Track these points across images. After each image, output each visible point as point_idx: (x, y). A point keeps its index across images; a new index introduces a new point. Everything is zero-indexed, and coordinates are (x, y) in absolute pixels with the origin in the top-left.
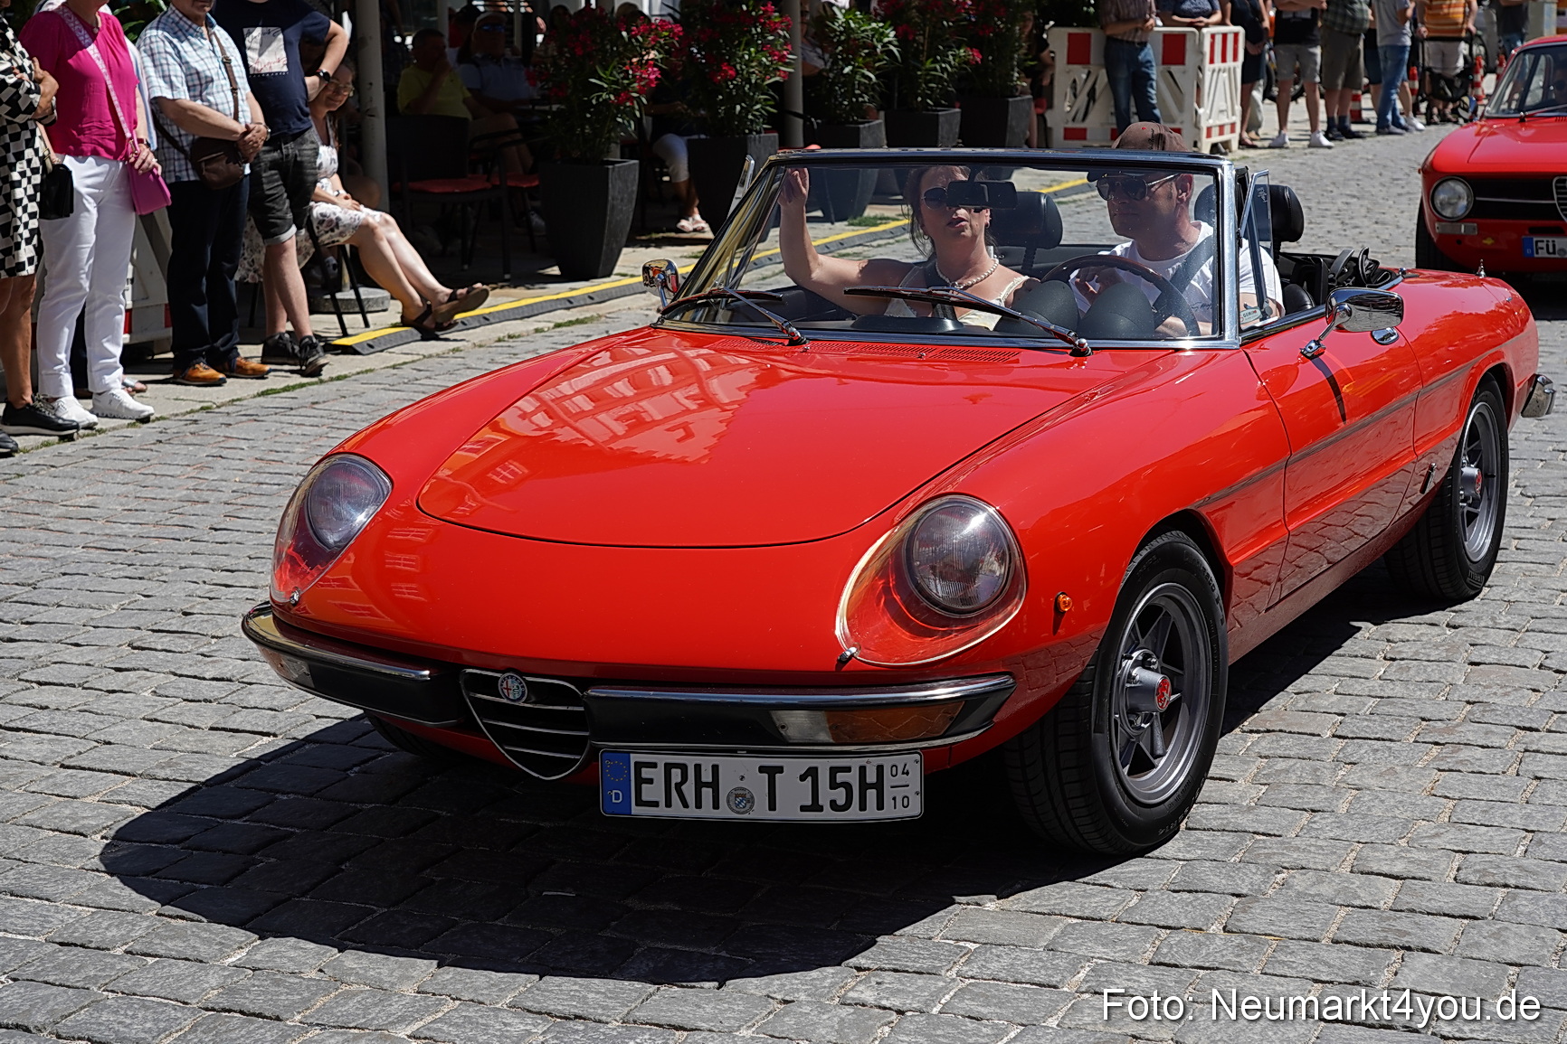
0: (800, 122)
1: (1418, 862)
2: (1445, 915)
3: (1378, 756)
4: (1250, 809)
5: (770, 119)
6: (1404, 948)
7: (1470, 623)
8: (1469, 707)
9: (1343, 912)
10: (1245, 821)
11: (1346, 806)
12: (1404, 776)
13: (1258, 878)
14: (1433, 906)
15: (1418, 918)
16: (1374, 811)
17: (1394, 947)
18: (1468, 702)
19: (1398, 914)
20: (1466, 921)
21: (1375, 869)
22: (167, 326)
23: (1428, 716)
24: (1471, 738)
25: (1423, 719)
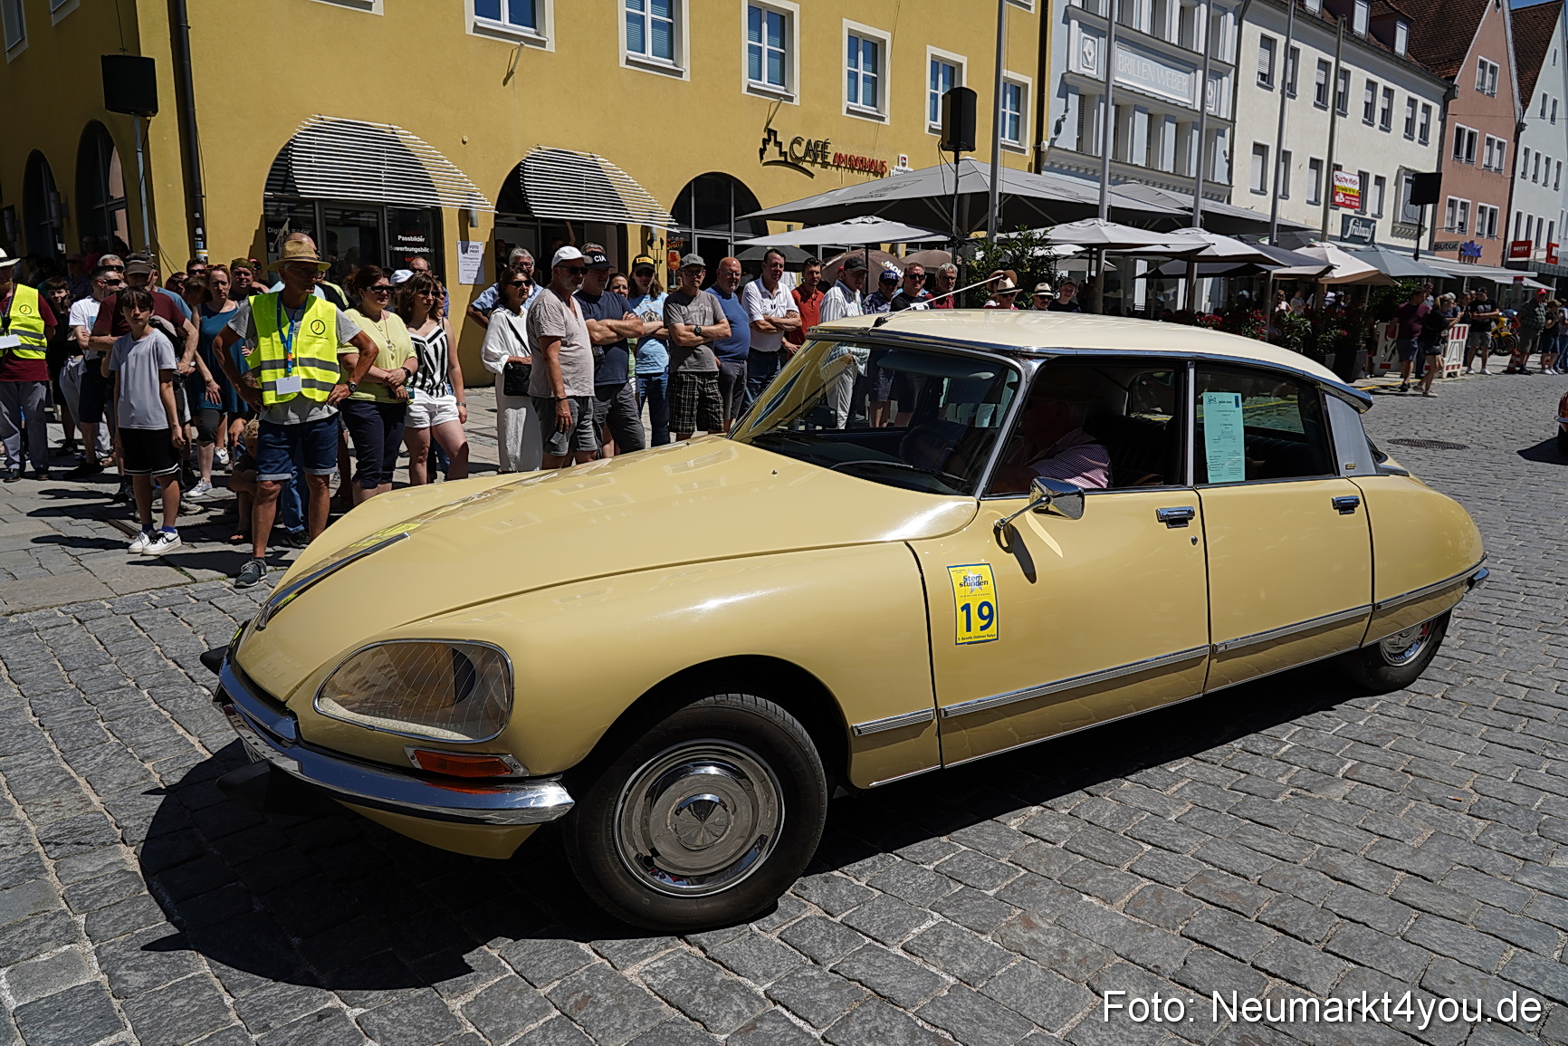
1: (1538, 682)
2: (1551, 706)
4: (1456, 649)
6: (1529, 717)
9: (1500, 698)
10: (1453, 654)
11: (1503, 654)
12: (1532, 645)
13: (1458, 678)
14: (1545, 702)
15: (1536, 705)
16: (1516, 658)
17: (1525, 716)
19: (1528, 703)
21: (1516, 682)
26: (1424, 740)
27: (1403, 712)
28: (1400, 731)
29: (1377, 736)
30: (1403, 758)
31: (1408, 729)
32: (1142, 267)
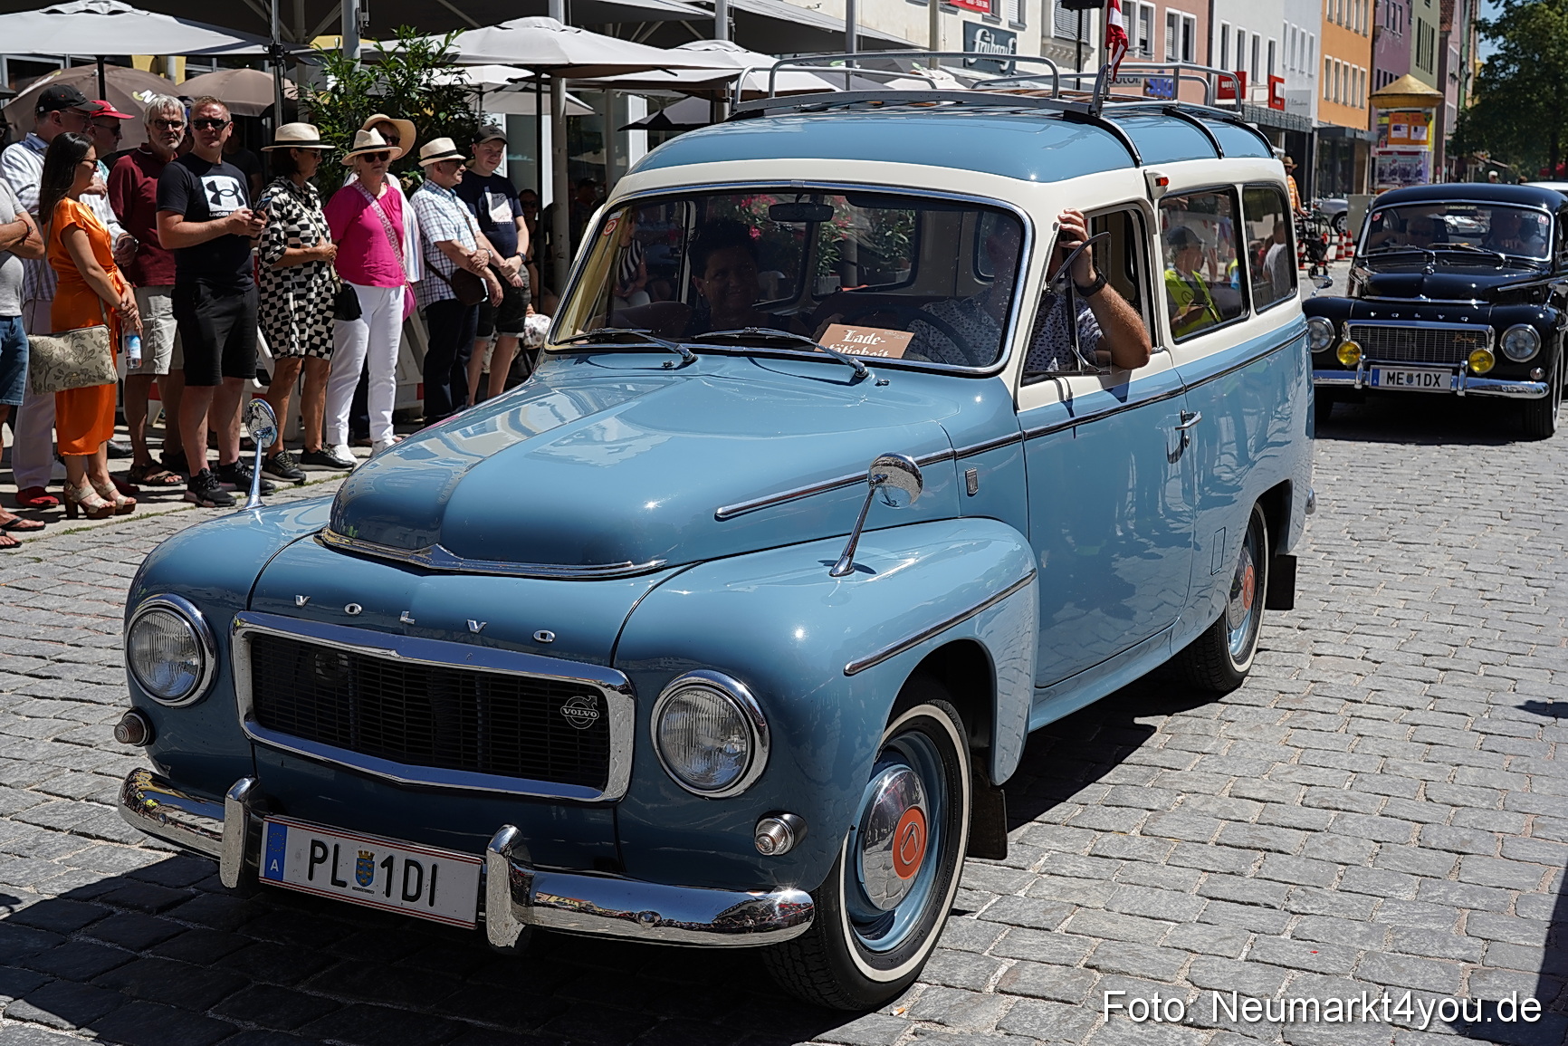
0: (855, 268)
1: (1277, 791)
2: (1295, 828)
3: (1249, 716)
4: (1159, 750)
5: (834, 265)
6: (1265, 850)
7: (1314, 626)
8: (1312, 685)
9: (1224, 823)
11: (1226, 750)
12: (1267, 731)
13: (1164, 799)
14: (1286, 822)
15: (1275, 829)
16: (1245, 754)
17: (1258, 849)
18: (1312, 682)
19: (1262, 826)
20: (1309, 833)
21: (1246, 795)
22: (418, 399)
23: (1284, 690)
24: (1314, 706)
25: (1281, 692)
26: (1117, 909)
27: (1085, 867)
28: (1080, 899)
29: (1046, 912)
30: (1085, 944)
31: (1093, 894)
32: (637, 108)
